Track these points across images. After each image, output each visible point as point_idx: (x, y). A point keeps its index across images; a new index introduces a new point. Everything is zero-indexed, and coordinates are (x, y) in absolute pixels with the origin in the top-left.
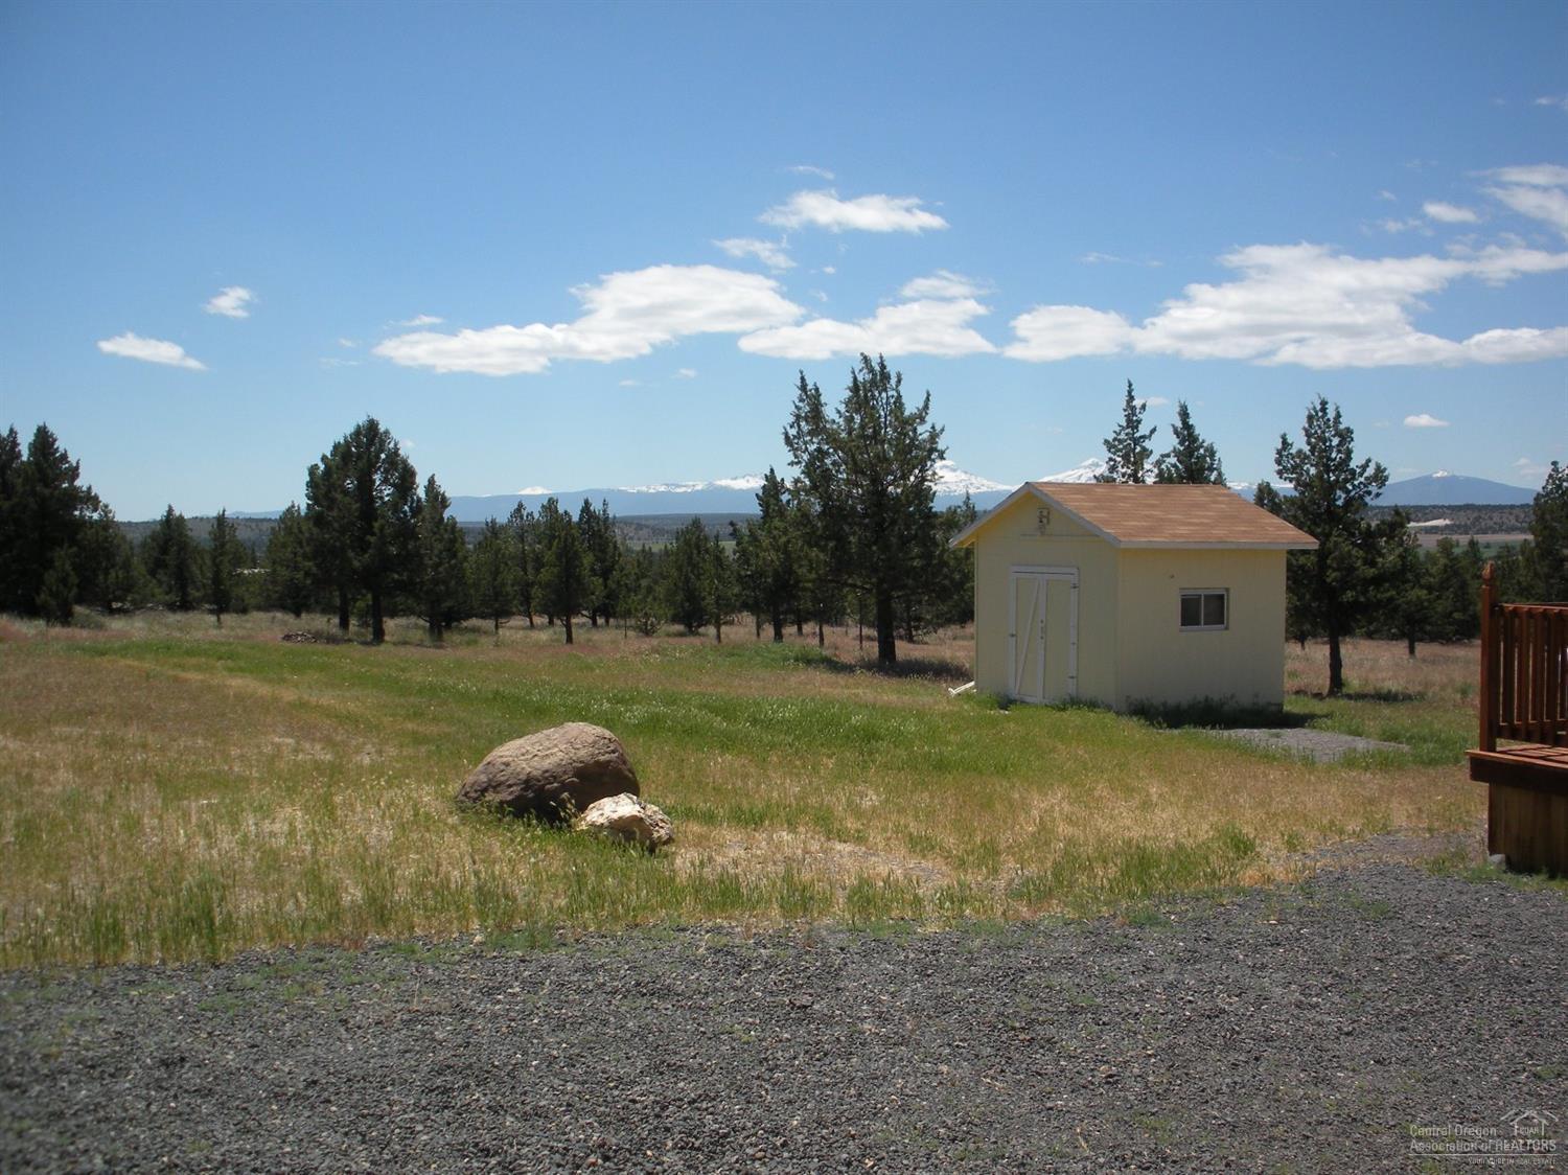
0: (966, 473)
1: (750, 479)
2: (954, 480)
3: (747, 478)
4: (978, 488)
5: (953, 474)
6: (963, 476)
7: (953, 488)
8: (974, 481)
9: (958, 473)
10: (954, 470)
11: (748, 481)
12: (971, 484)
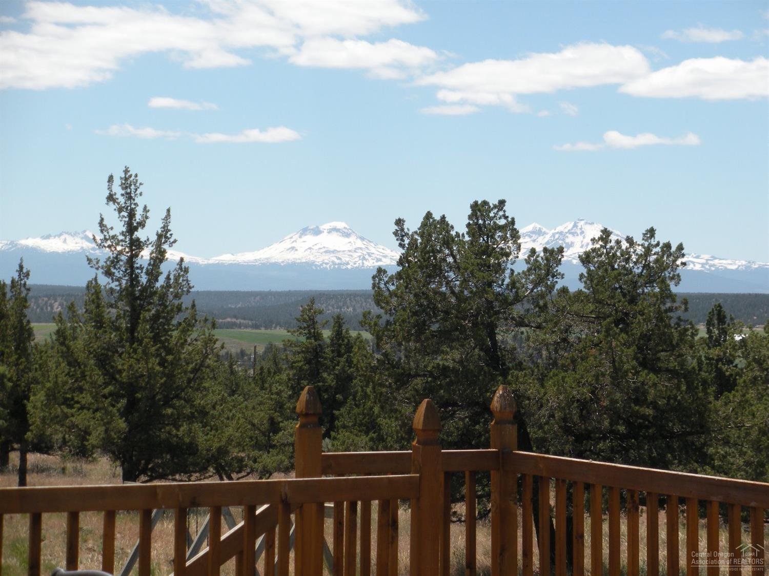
0: (362, 239)
1: (69, 238)
2: (347, 248)
3: (63, 237)
4: (379, 260)
5: (347, 240)
6: (359, 243)
7: (345, 259)
8: (373, 250)
9: (352, 239)
10: (347, 235)
11: (65, 241)
12: (369, 254)
